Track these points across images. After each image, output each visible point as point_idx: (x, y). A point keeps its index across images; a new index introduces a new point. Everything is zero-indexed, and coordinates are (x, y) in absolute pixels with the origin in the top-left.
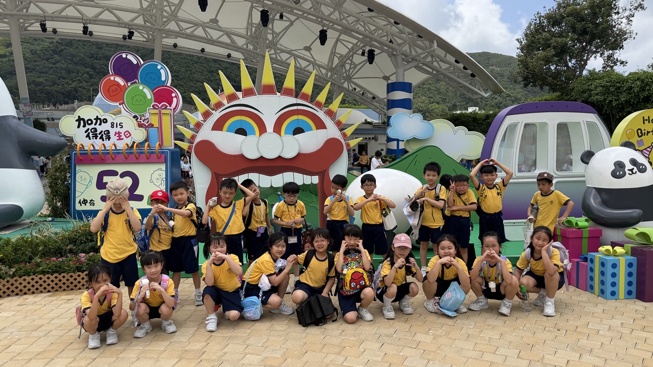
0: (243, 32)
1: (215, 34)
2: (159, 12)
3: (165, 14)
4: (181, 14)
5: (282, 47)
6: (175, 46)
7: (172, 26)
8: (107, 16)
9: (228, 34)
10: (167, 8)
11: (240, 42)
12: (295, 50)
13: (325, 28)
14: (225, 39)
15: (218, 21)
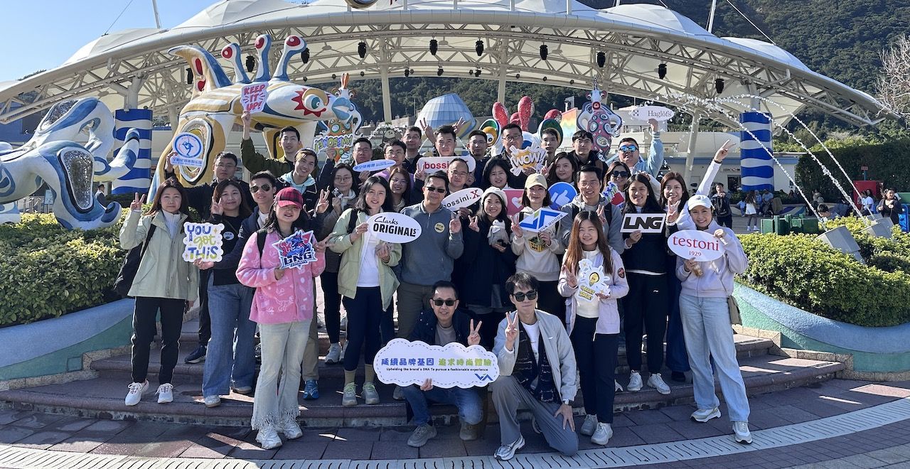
0: (587, 60)
1: (556, 65)
2: (504, 50)
3: (510, 50)
4: (524, 49)
5: (629, 72)
6: (518, 77)
7: (516, 61)
8: (459, 57)
9: (572, 63)
10: (511, 45)
11: (583, 69)
12: (641, 73)
13: (664, 62)
14: (568, 69)
15: (561, 51)
